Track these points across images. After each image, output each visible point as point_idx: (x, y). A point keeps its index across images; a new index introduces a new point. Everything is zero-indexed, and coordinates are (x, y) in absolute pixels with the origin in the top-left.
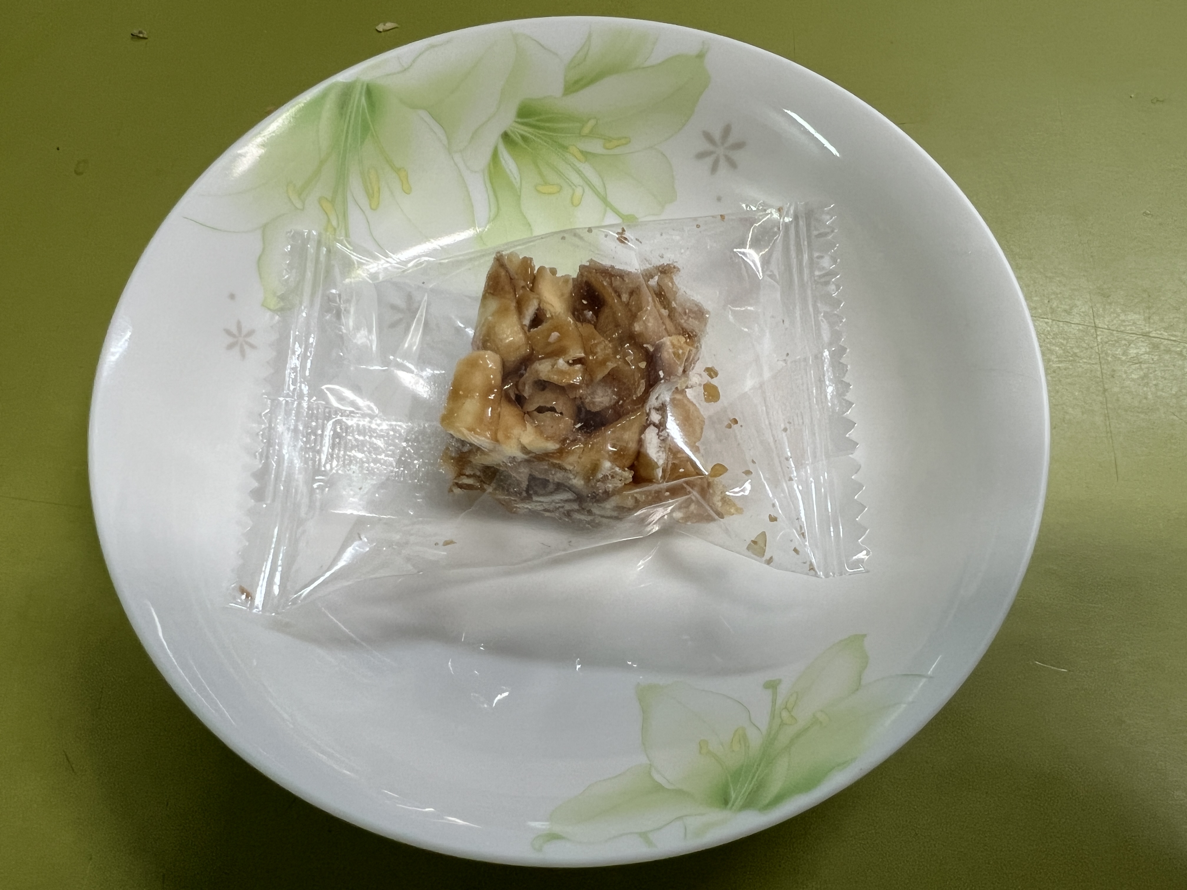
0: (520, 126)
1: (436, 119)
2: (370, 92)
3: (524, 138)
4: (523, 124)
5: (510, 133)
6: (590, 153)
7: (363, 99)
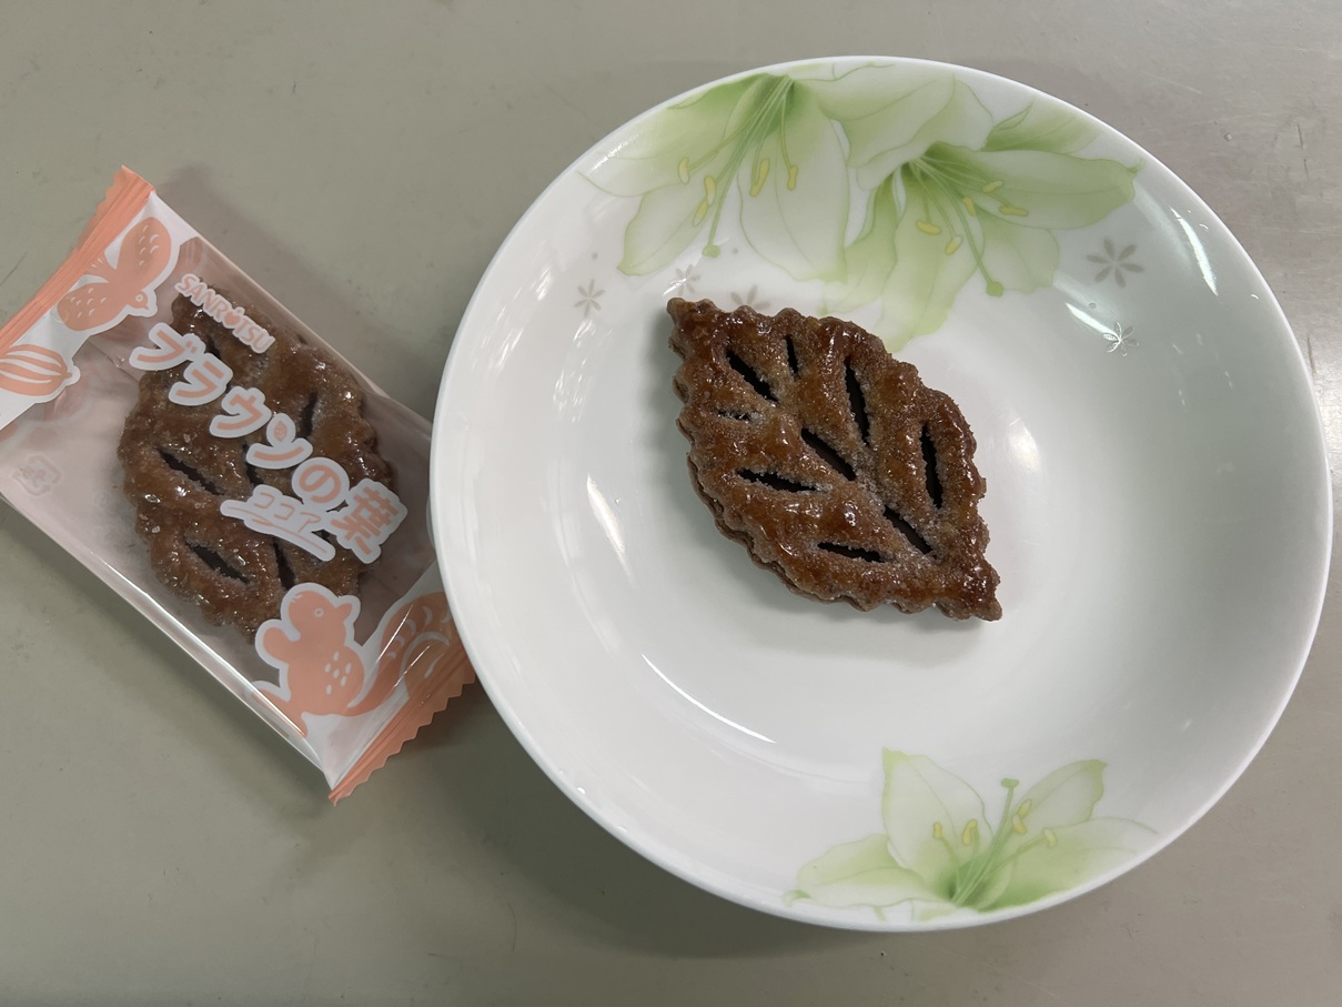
0: (925, 164)
1: (848, 133)
2: (793, 90)
3: (924, 176)
4: (928, 162)
5: (912, 167)
6: (983, 210)
7: (784, 96)
